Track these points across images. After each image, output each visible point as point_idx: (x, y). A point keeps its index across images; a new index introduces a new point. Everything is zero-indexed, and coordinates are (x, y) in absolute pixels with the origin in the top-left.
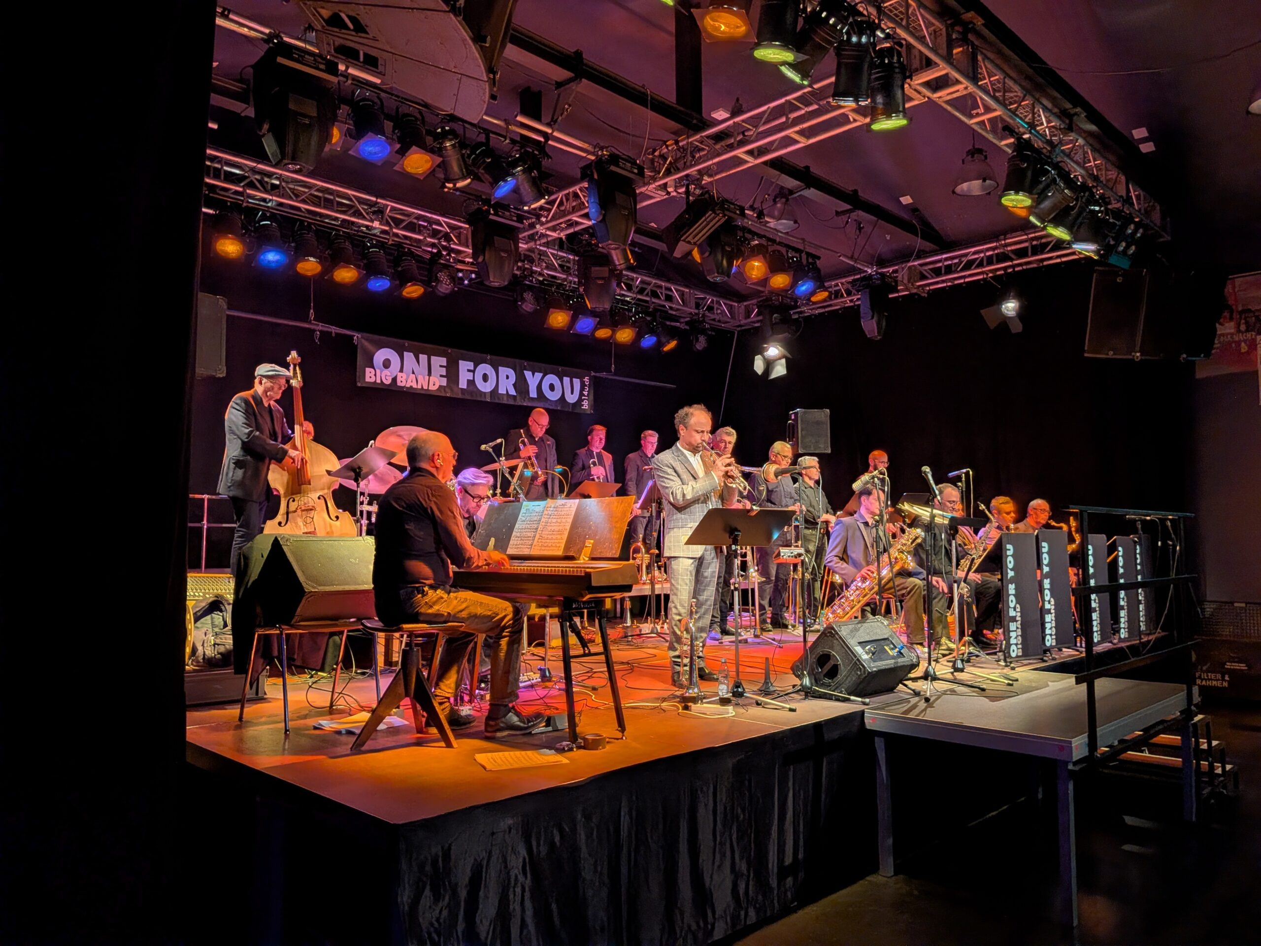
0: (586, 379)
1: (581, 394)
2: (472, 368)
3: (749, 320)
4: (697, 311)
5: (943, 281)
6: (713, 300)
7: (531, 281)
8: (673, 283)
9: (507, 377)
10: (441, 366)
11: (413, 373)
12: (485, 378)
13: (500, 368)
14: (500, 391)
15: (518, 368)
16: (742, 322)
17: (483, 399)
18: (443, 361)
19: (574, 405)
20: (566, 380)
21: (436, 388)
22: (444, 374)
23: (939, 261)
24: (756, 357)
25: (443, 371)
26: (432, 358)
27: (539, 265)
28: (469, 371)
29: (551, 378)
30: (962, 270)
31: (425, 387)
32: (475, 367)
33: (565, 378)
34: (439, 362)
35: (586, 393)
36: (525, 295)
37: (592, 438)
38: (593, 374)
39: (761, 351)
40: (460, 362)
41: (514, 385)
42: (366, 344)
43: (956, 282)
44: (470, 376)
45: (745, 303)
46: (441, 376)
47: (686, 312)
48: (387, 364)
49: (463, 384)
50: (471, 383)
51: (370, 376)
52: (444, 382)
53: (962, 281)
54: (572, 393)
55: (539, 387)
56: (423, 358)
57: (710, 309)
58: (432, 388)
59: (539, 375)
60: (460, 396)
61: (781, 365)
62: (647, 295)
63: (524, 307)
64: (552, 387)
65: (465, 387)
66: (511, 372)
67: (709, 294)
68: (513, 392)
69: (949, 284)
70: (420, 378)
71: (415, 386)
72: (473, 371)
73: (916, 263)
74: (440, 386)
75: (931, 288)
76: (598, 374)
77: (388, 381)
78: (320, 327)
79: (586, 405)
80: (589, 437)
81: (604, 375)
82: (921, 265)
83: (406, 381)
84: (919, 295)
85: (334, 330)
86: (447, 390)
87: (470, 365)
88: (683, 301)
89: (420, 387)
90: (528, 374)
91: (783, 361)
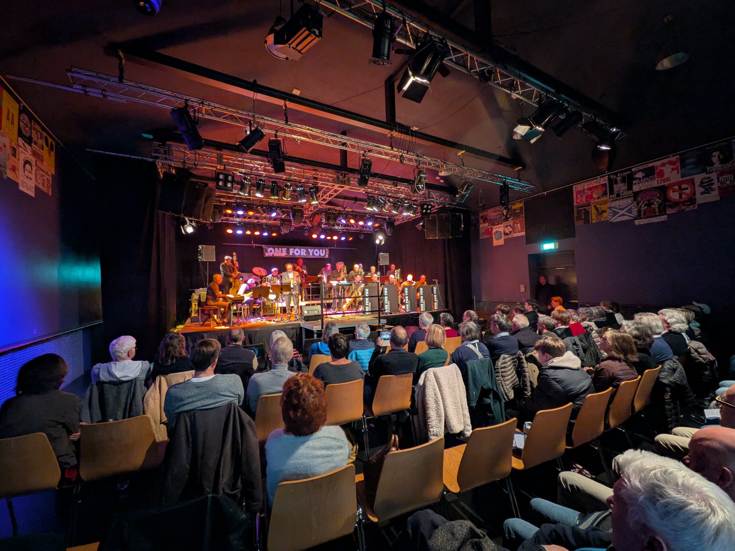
0: (327, 250)
1: (325, 253)
9: (303, 251)
12: (297, 252)
13: (302, 249)
15: (307, 248)
18: (286, 249)
19: (322, 257)
21: (283, 256)
24: (377, 239)
25: (286, 251)
29: (316, 250)
31: (281, 256)
32: (294, 249)
33: (320, 250)
34: (284, 250)
35: (327, 253)
38: (328, 248)
40: (291, 248)
41: (305, 253)
42: (266, 248)
46: (285, 253)
48: (271, 251)
51: (267, 255)
54: (323, 253)
55: (313, 253)
56: (280, 249)
59: (313, 250)
60: (290, 257)
64: (317, 253)
65: (292, 255)
66: (305, 250)
70: (279, 254)
72: (294, 251)
74: (285, 255)
76: (330, 248)
77: (271, 255)
78: (254, 245)
79: (326, 256)
81: (332, 248)
83: (276, 255)
85: (257, 245)
86: (287, 256)
89: (279, 256)
90: (309, 250)
91: (384, 240)
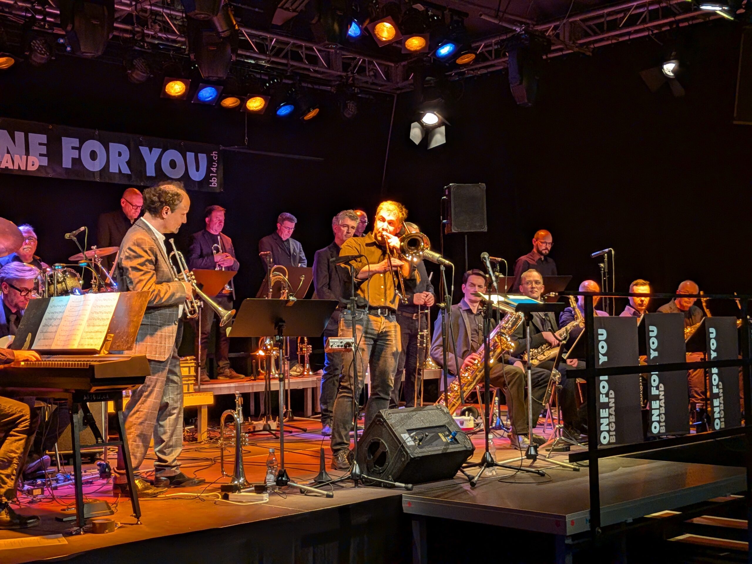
0: (214, 154)
1: (209, 171)
2: (77, 145)
3: (406, 83)
4: (344, 74)
5: (608, 39)
6: (364, 61)
7: (143, 47)
8: (315, 43)
9: (120, 154)
10: (40, 144)
11: (8, 152)
12: (93, 155)
13: (111, 144)
14: (111, 170)
15: (132, 144)
16: (400, 85)
17: (92, 179)
18: (43, 138)
19: (200, 183)
20: (190, 156)
21: (35, 168)
22: (45, 152)
23: (602, 16)
24: (413, 125)
25: (44, 150)
26: (30, 135)
27: (152, 28)
28: (73, 148)
29: (173, 154)
30: (626, 25)
31: (23, 168)
32: (81, 143)
33: (188, 154)
34: (38, 139)
35: (214, 169)
36: (135, 62)
37: (211, 221)
38: (222, 148)
39: (418, 118)
40: (64, 139)
41: (128, 163)
43: (621, 39)
44: (75, 154)
45: (403, 63)
46: (41, 155)
47: (331, 75)
49: (67, 163)
50: (77, 161)
52: (45, 162)
53: (627, 38)
54: (198, 169)
55: (158, 165)
56: (20, 136)
57: (362, 70)
58: (30, 168)
59: (157, 152)
60: (65, 177)
61: (441, 133)
62: (285, 57)
63: (134, 75)
64: (173, 164)
65: (70, 166)
66: (123, 148)
67: (360, 54)
68: (126, 170)
69: (614, 41)
70: (17, 157)
71: (11, 167)
72: (79, 149)
73: (578, 19)
74: (40, 166)
75: (596, 45)
76: (227, 148)
79: (214, 183)
80: (207, 219)
81: (235, 148)
82: (583, 21)
84: (583, 54)
86: (49, 170)
87: (75, 142)
88: (328, 62)
89: (16, 167)
90: (144, 150)
91: (443, 129)
